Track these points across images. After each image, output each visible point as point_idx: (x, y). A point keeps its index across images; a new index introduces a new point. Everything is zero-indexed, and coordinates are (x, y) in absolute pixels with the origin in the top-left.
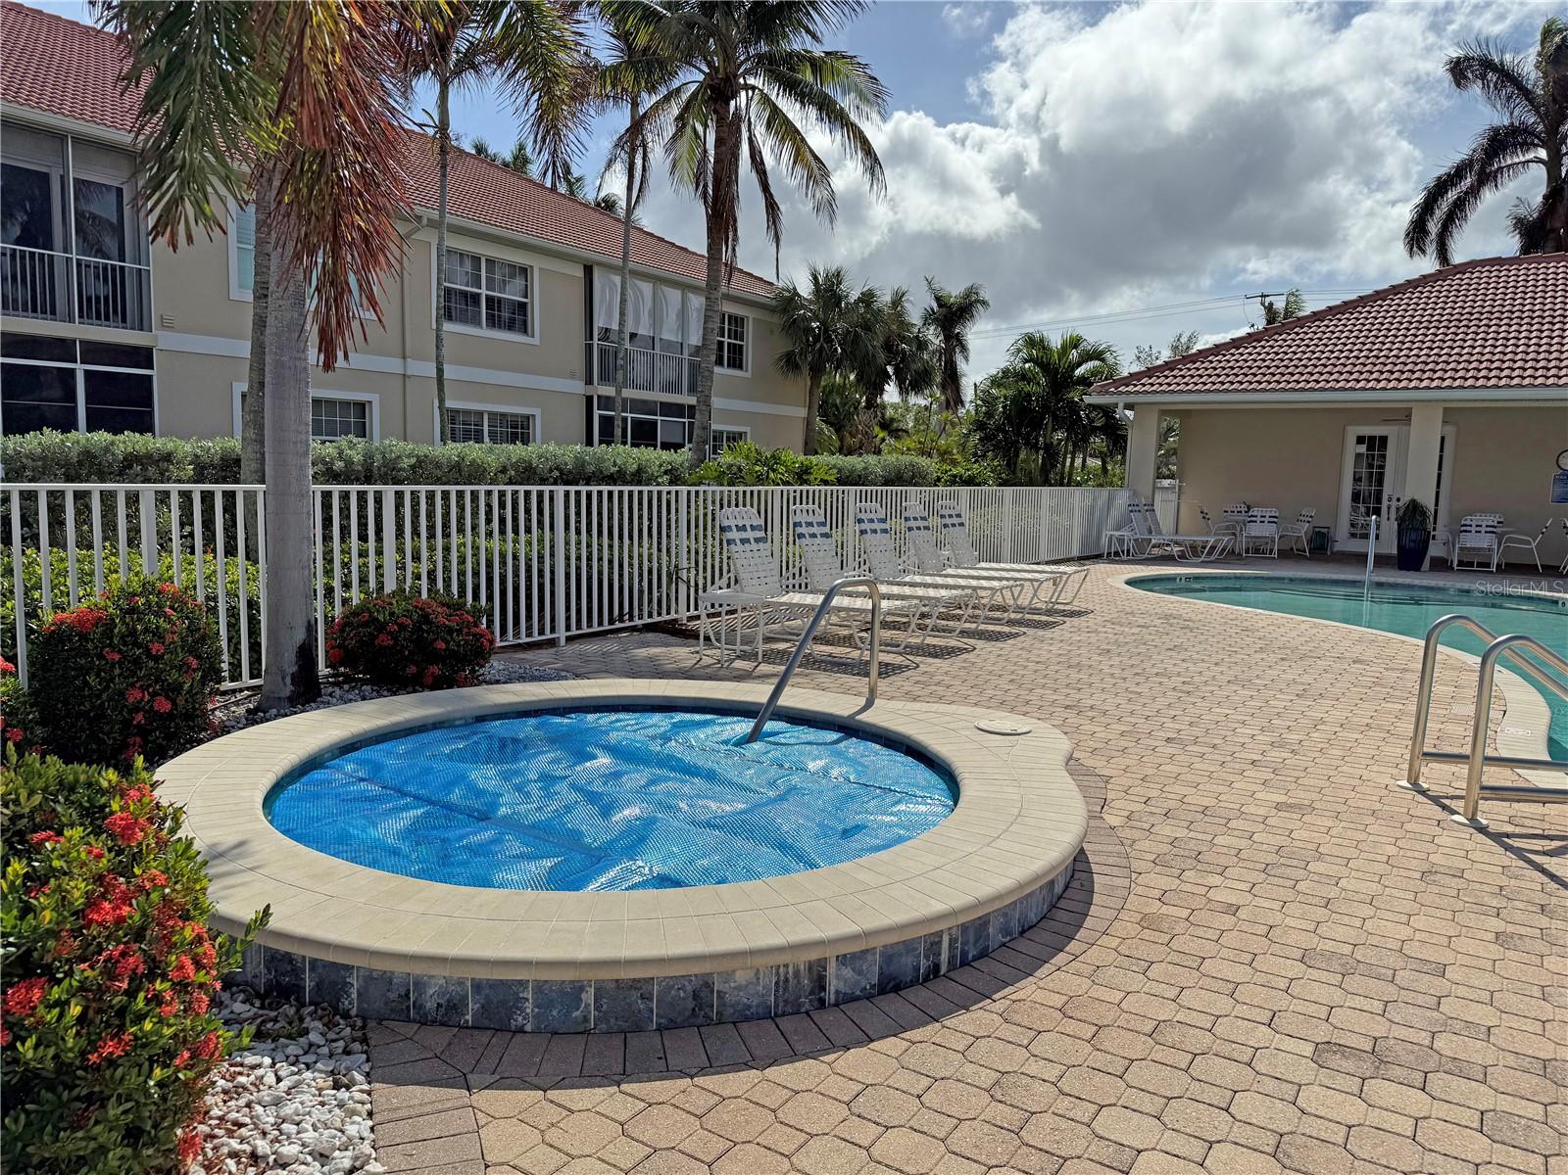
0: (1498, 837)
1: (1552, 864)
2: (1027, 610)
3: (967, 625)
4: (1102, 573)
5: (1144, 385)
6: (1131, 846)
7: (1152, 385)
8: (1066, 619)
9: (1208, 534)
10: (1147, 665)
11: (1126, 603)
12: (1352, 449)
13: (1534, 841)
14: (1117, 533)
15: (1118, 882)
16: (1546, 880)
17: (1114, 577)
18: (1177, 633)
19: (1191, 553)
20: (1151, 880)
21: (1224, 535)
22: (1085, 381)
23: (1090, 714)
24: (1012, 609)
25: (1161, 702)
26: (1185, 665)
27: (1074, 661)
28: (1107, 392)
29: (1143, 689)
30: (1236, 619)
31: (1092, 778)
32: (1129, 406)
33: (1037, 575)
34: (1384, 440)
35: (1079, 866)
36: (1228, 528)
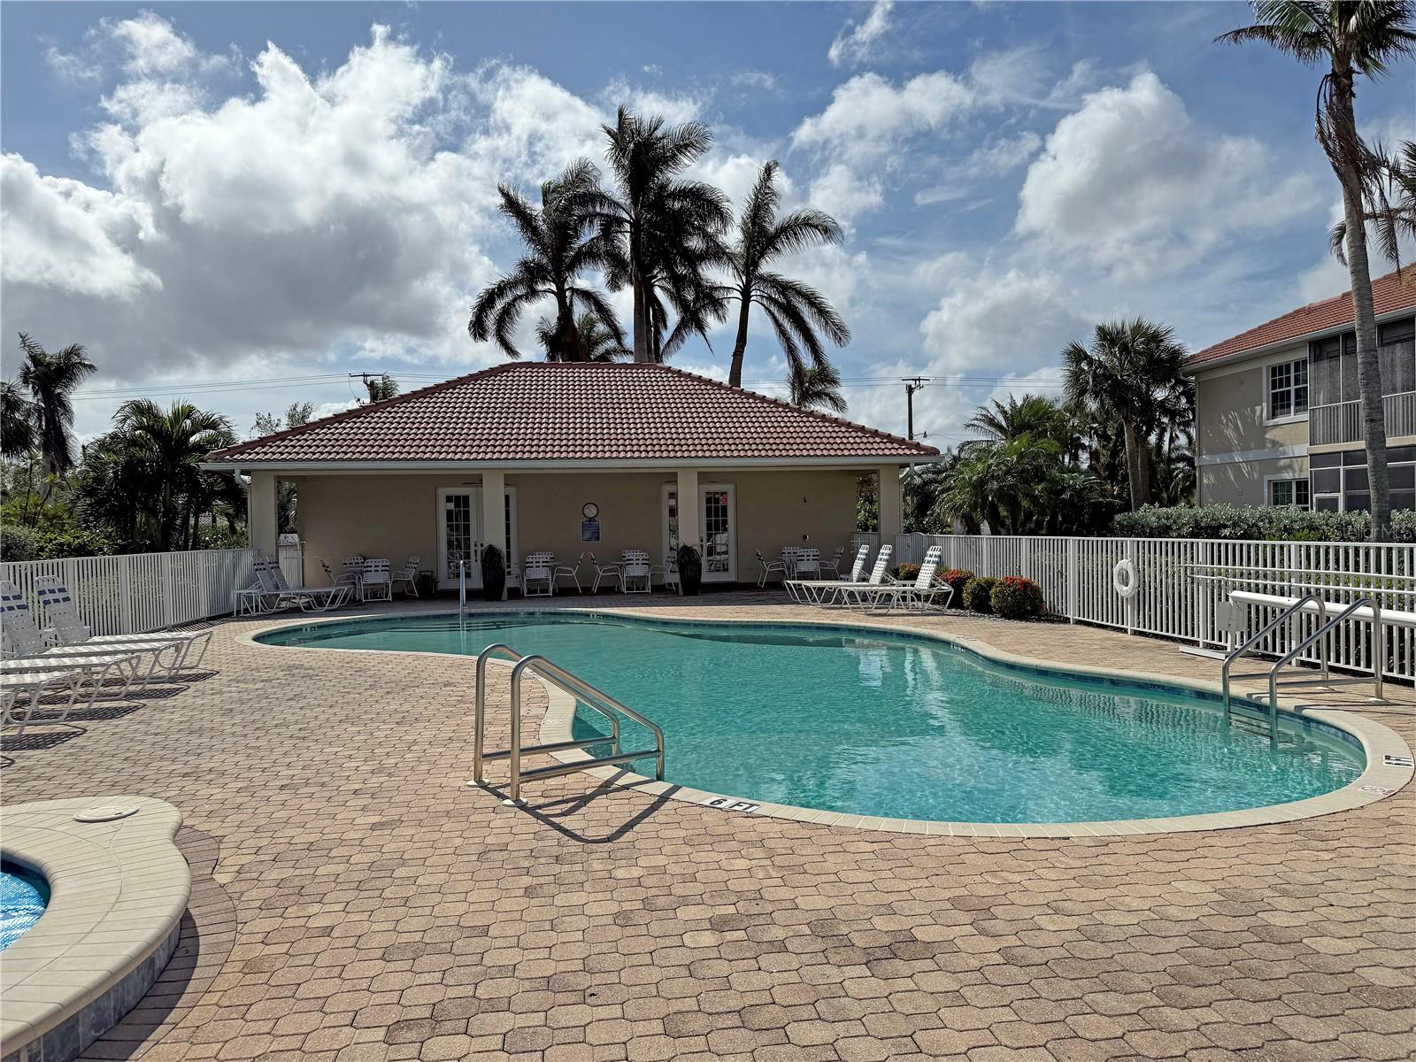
0: (531, 810)
1: (566, 822)
2: (148, 680)
3: (78, 706)
4: (230, 632)
5: (258, 454)
6: (239, 899)
7: (266, 453)
8: (190, 684)
9: (331, 585)
10: (268, 718)
11: (252, 659)
12: (444, 507)
13: (556, 807)
14: (245, 592)
15: (224, 937)
16: (561, 835)
17: (243, 634)
18: (298, 683)
19: (318, 603)
20: (256, 926)
21: (345, 584)
22: (200, 448)
23: (208, 777)
24: (130, 682)
25: (279, 751)
26: (302, 712)
27: (196, 726)
28: (223, 460)
29: (263, 743)
30: (352, 661)
31: (207, 842)
32: (244, 472)
33: (156, 645)
34: (466, 498)
35: (185, 933)
36: (348, 578)
